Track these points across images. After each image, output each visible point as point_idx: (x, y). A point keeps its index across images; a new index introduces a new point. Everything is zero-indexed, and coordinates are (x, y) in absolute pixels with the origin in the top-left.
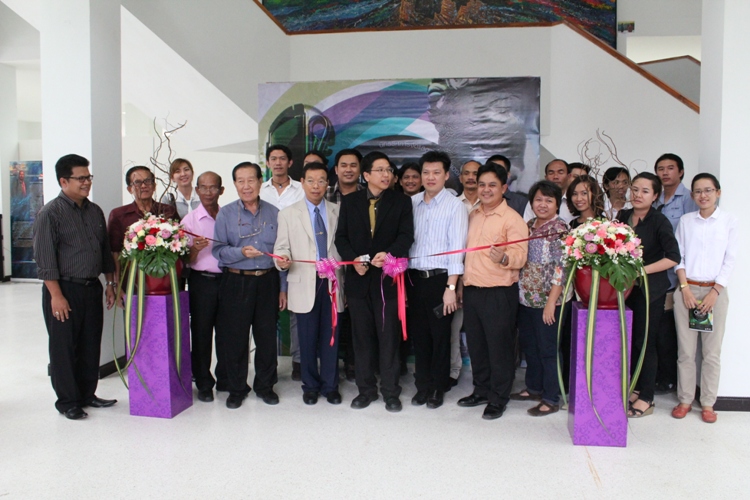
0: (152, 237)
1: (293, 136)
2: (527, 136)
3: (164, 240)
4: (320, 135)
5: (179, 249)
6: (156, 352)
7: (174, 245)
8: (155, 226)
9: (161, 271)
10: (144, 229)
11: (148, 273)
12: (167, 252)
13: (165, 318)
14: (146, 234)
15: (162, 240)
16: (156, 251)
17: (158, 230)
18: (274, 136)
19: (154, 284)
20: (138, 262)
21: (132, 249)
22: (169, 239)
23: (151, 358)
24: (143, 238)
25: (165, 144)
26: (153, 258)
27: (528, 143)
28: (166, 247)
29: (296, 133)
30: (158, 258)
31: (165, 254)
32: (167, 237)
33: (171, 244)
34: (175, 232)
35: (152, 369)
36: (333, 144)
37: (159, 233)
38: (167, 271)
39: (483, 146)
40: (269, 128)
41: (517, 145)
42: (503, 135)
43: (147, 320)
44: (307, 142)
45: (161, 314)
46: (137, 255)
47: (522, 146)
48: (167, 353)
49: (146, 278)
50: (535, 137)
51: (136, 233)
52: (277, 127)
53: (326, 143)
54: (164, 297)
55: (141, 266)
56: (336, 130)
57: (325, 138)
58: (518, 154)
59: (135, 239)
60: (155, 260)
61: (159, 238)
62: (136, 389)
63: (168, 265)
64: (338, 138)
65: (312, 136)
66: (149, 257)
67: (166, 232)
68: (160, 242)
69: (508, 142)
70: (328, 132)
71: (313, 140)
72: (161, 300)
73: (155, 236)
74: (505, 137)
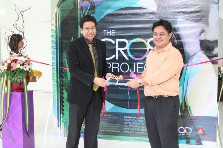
0: (14, 63)
1: (71, 9)
2: (211, 5)
3: (20, 65)
4: (87, 8)
5: (28, 70)
6: (16, 120)
7: (25, 68)
8: (16, 58)
9: (19, 80)
10: (10, 59)
11: (12, 81)
12: (22, 71)
13: (21, 103)
14: (11, 62)
15: (19, 65)
16: (16, 70)
17: (17, 60)
18: (60, 8)
19: (15, 87)
20: (7, 76)
21: (4, 70)
22: (23, 65)
23: (14, 124)
24: (10, 64)
25: (21, 18)
26: (15, 74)
27: (211, 10)
28: (21, 68)
29: (72, 7)
30: (17, 74)
31: (21, 72)
32: (22, 63)
33: (24, 67)
34: (26, 61)
35: (14, 129)
36: (94, 13)
37: (18, 62)
38: (22, 80)
39: (184, 13)
40: (56, 4)
41: (205, 11)
42: (196, 5)
43: (12, 105)
44: (79, 12)
45: (19, 101)
46: (7, 73)
47: (208, 12)
48: (22, 121)
49: (11, 83)
50: (216, 6)
51: (6, 62)
52: (61, 4)
53: (90, 12)
54: (20, 93)
55: (9, 78)
56: (96, 5)
57: (89, 9)
58: (205, 17)
59: (6, 65)
60: (16, 75)
61: (18, 64)
62: (6, 139)
63: (22, 77)
64: (97, 9)
65: (82, 9)
66: (13, 74)
67: (21, 61)
68: (18, 66)
69: (199, 10)
70: (91, 6)
71: (82, 11)
72: (19, 94)
73: (16, 63)
74: (197, 7)
